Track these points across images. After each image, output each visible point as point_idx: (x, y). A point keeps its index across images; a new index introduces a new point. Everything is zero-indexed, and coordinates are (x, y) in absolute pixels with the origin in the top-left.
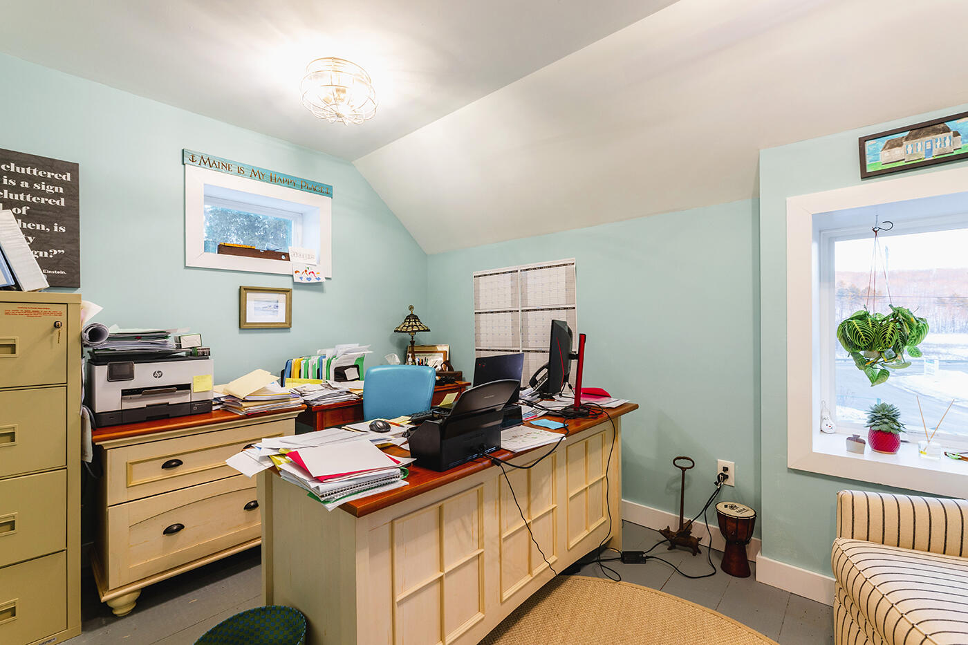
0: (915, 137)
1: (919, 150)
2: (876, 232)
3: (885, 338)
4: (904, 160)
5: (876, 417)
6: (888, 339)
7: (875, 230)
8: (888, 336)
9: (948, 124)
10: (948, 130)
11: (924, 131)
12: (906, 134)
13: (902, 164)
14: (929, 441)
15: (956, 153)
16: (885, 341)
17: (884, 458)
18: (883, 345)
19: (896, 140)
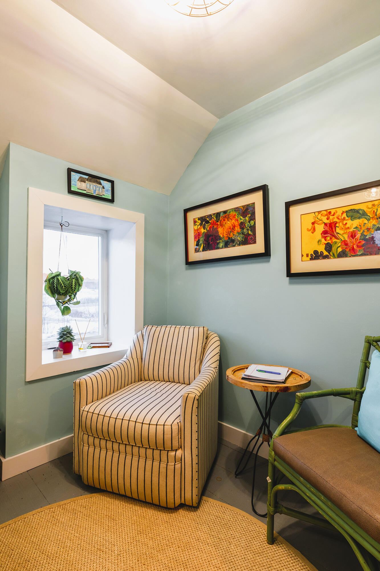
0: (90, 181)
1: (91, 189)
2: (62, 226)
3: (72, 288)
4: (86, 190)
5: (63, 334)
6: (73, 289)
7: (61, 225)
8: (73, 286)
9: (102, 181)
10: (100, 184)
11: (93, 179)
12: (87, 177)
13: (85, 192)
14: (82, 342)
15: (103, 196)
16: (72, 290)
17: (66, 357)
18: (71, 292)
19: (84, 178)
